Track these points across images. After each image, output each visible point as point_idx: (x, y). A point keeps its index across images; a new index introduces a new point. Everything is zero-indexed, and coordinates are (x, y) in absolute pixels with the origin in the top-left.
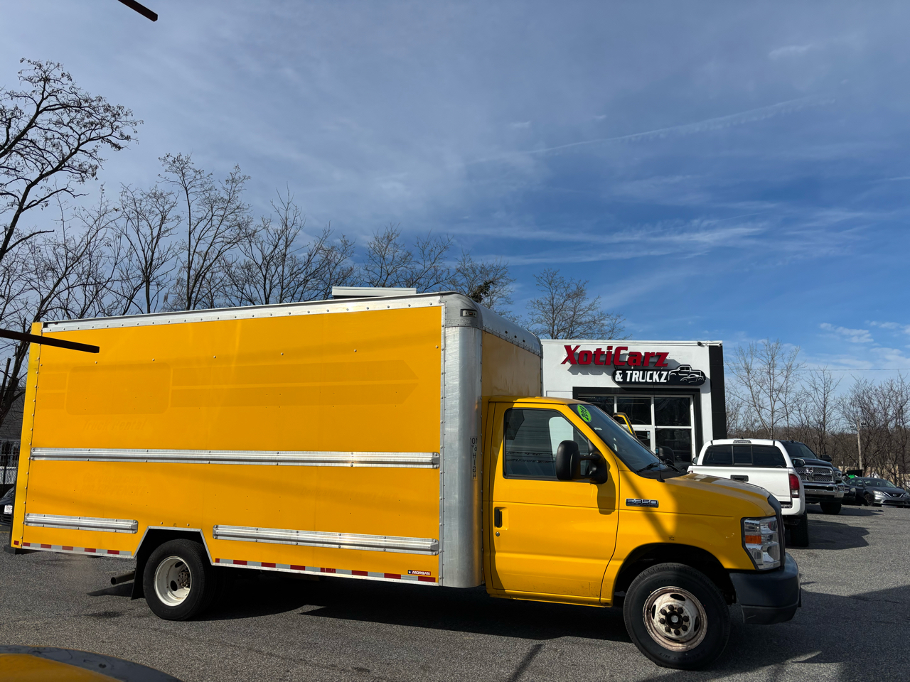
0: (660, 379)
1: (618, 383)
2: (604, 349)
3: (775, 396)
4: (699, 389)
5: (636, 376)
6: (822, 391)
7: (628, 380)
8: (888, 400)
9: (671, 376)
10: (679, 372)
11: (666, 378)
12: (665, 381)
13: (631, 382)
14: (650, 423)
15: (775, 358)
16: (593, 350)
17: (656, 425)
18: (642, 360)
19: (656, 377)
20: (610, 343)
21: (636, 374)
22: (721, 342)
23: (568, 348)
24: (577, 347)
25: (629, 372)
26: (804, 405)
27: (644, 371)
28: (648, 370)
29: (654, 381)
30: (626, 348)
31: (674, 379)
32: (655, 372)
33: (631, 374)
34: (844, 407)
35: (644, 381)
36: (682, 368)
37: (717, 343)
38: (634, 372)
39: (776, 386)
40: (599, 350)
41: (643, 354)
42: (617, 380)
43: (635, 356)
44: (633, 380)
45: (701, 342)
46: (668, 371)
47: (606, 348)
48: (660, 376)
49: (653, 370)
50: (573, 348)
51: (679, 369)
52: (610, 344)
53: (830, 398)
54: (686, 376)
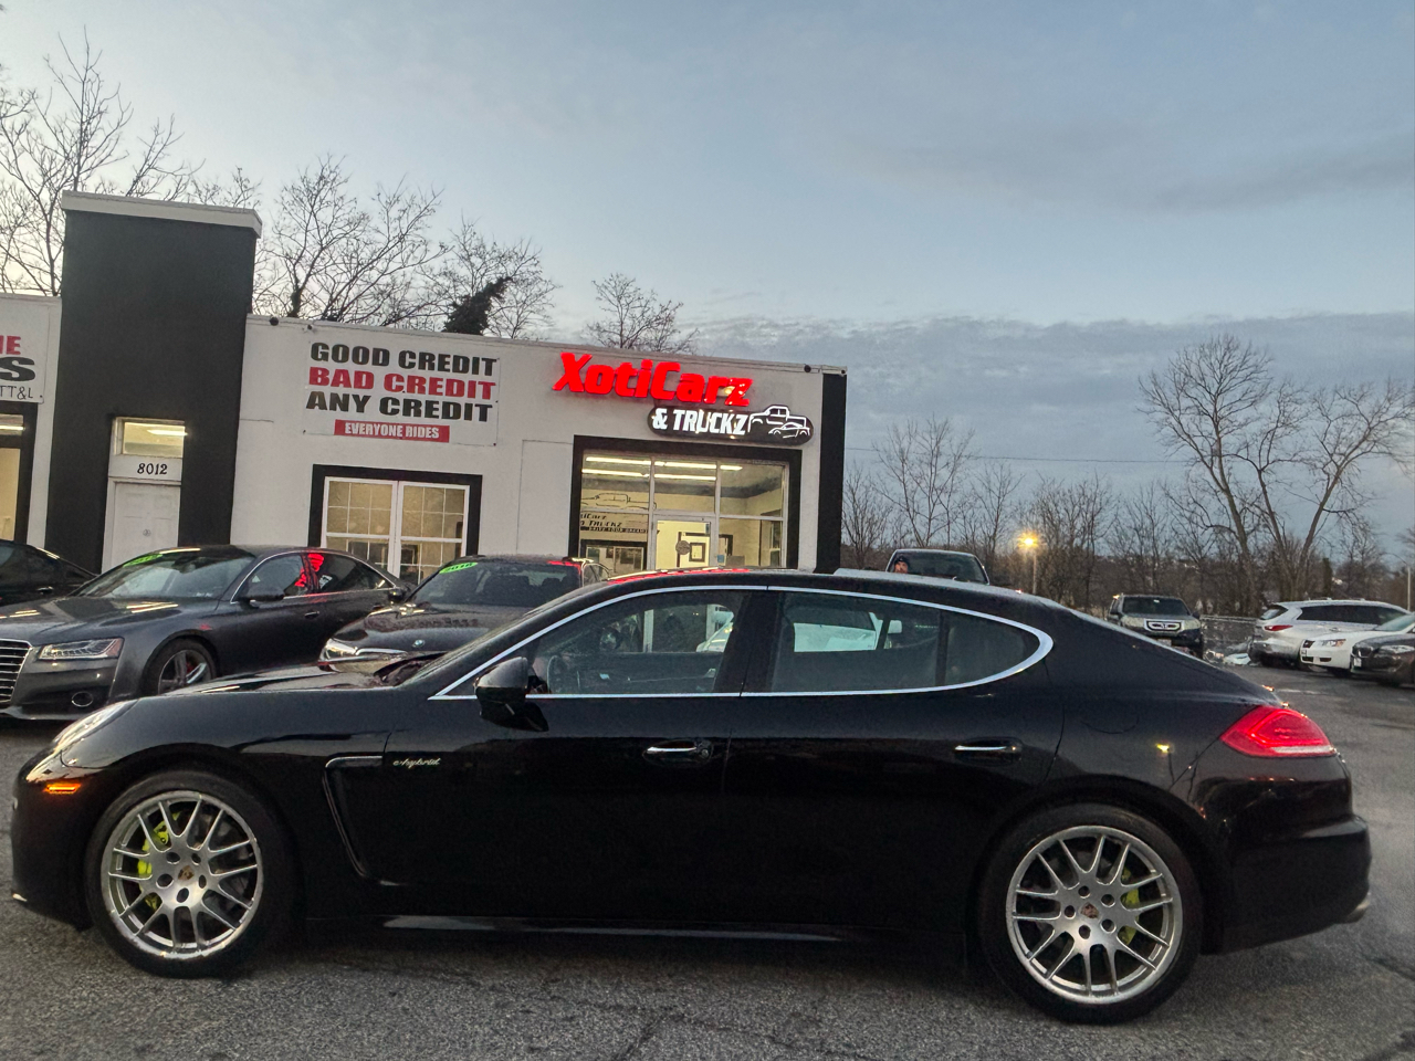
0: (733, 429)
1: (658, 432)
2: (637, 365)
3: (935, 498)
4: (800, 452)
5: (692, 420)
6: (997, 493)
7: (676, 427)
8: (1077, 508)
9: (755, 425)
10: (770, 417)
11: (745, 427)
12: (743, 433)
13: (682, 433)
15: (941, 443)
17: (723, 512)
18: (705, 392)
19: (726, 423)
21: (691, 416)
23: (567, 358)
25: (678, 413)
26: (970, 512)
27: (706, 411)
28: (713, 411)
29: (723, 431)
30: (676, 367)
31: (758, 431)
32: (726, 415)
33: (683, 417)
34: (1022, 516)
36: (774, 411)
37: (837, 369)
38: (689, 413)
39: (938, 484)
40: (626, 367)
41: (706, 381)
42: (655, 426)
43: (692, 382)
44: (685, 428)
46: (748, 413)
47: (641, 364)
48: (735, 421)
49: (723, 411)
50: (578, 358)
51: (767, 413)
53: (1007, 503)
54: (780, 426)
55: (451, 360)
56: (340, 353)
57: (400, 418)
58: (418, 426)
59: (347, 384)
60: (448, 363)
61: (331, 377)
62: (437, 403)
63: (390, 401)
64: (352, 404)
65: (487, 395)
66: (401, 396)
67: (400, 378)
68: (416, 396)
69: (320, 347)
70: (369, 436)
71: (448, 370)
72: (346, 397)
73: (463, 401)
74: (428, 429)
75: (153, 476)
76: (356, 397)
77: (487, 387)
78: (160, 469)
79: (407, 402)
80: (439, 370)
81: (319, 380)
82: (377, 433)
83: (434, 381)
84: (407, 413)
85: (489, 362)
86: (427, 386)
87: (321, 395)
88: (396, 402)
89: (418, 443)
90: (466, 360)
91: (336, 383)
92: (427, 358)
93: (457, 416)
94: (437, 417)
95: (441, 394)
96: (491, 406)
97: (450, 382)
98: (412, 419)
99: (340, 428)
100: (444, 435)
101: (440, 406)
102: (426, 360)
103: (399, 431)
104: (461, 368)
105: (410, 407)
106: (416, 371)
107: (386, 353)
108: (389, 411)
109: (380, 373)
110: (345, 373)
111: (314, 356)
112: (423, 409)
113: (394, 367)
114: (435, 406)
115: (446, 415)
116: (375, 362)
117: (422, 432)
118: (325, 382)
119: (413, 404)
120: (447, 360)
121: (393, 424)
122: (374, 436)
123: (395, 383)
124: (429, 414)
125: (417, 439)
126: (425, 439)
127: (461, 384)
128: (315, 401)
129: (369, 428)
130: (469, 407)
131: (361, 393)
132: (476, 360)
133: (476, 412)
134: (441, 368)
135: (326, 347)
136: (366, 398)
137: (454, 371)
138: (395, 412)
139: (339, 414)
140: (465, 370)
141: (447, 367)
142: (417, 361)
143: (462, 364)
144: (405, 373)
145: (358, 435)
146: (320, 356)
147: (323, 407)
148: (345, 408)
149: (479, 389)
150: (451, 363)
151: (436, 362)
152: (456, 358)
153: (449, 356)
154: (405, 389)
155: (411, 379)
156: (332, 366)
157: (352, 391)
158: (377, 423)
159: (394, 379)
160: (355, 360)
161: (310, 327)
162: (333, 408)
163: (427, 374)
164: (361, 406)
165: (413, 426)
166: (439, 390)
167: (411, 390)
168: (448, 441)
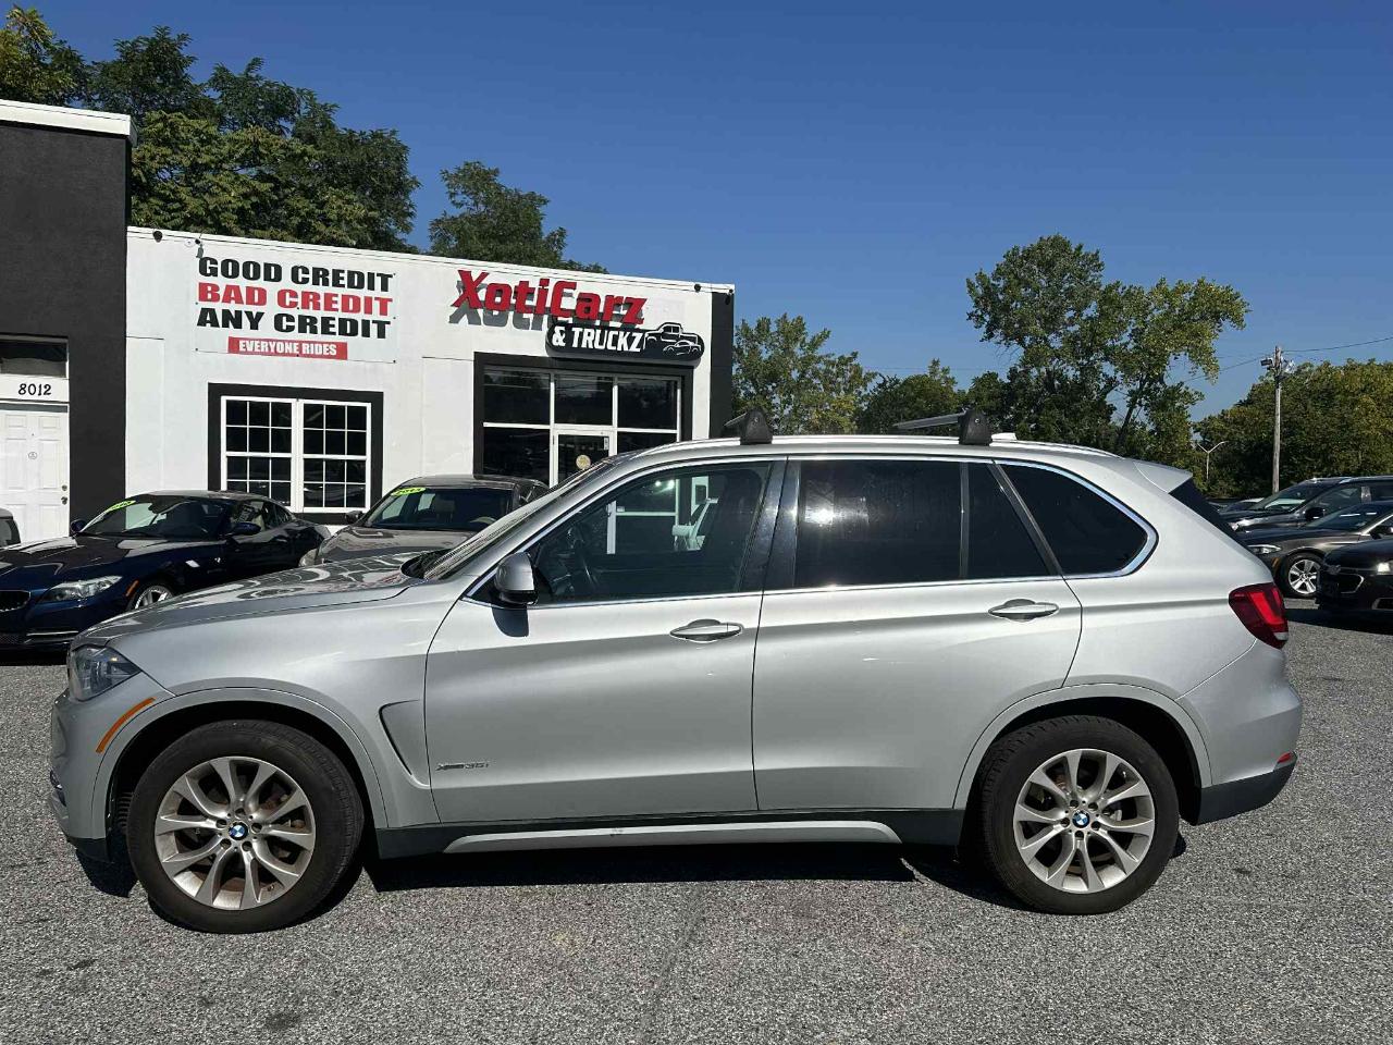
0: (629, 347)
1: (557, 349)
2: (535, 284)
4: (691, 368)
5: (589, 338)
7: (575, 345)
9: (649, 342)
10: (663, 335)
11: (639, 346)
12: (639, 350)
13: (579, 349)
14: (610, 423)
16: (513, 283)
17: (619, 426)
18: (601, 310)
19: (623, 341)
20: (547, 272)
21: (589, 335)
22: (732, 287)
23: (465, 275)
24: (484, 275)
25: (577, 331)
27: (605, 328)
28: (610, 329)
29: (619, 349)
30: (573, 286)
31: (654, 344)
32: (622, 333)
33: (581, 334)
35: (603, 347)
36: (668, 329)
37: (724, 288)
38: (587, 331)
40: (524, 284)
41: (603, 300)
42: (555, 343)
43: (588, 300)
44: (584, 345)
45: (701, 284)
46: (643, 332)
47: (538, 282)
48: (630, 340)
49: (619, 330)
50: (475, 276)
51: (661, 330)
52: (545, 276)
54: (673, 343)
55: (345, 275)
56: (230, 268)
57: (295, 335)
58: (314, 343)
59: (239, 300)
60: (343, 278)
61: (221, 293)
62: (334, 319)
63: (284, 318)
64: (245, 321)
65: (384, 311)
66: (295, 313)
67: (294, 294)
68: (310, 312)
69: (208, 262)
70: (264, 354)
71: (343, 286)
72: (238, 313)
73: (359, 317)
74: (325, 346)
75: (35, 397)
76: (249, 314)
77: (384, 303)
78: (43, 390)
79: (302, 318)
80: (333, 285)
81: (210, 296)
82: (272, 350)
83: (328, 297)
84: (302, 330)
85: (385, 278)
86: (322, 301)
87: (212, 311)
88: (290, 318)
89: (318, 360)
90: (361, 275)
91: (227, 299)
92: (321, 273)
93: (354, 333)
94: (334, 333)
95: (336, 310)
96: (388, 323)
97: (345, 298)
98: (308, 336)
99: (234, 346)
100: (342, 352)
101: (336, 323)
102: (320, 275)
103: (296, 348)
104: (356, 284)
105: (306, 324)
106: (309, 287)
107: (278, 269)
108: (284, 328)
109: (272, 289)
110: (237, 288)
111: (203, 271)
112: (319, 325)
113: (287, 282)
114: (331, 322)
115: (343, 332)
116: (267, 278)
117: (318, 350)
118: (215, 298)
119: (308, 321)
120: (341, 275)
121: (289, 341)
122: (269, 354)
123: (288, 300)
124: (325, 331)
125: (314, 356)
126: (322, 356)
127: (357, 300)
128: (206, 318)
129: (264, 346)
130: (366, 324)
131: (254, 309)
132: (371, 276)
133: (374, 329)
134: (336, 284)
135: (214, 261)
136: (260, 315)
137: (349, 287)
138: (290, 329)
139: (232, 331)
140: (360, 286)
141: (341, 282)
142: (310, 276)
143: (357, 279)
144: (299, 288)
145: (253, 353)
146: (208, 271)
147: (214, 323)
148: (238, 325)
149: (376, 305)
150: (346, 278)
151: (330, 277)
152: (351, 274)
153: (343, 271)
154: (300, 305)
155: (305, 295)
156: (221, 282)
157: (244, 308)
158: (272, 340)
159: (288, 294)
160: (246, 275)
161: (197, 242)
162: (225, 325)
163: (321, 290)
164: (255, 322)
165: (309, 342)
166: (334, 306)
167: (305, 306)
168: (346, 359)
